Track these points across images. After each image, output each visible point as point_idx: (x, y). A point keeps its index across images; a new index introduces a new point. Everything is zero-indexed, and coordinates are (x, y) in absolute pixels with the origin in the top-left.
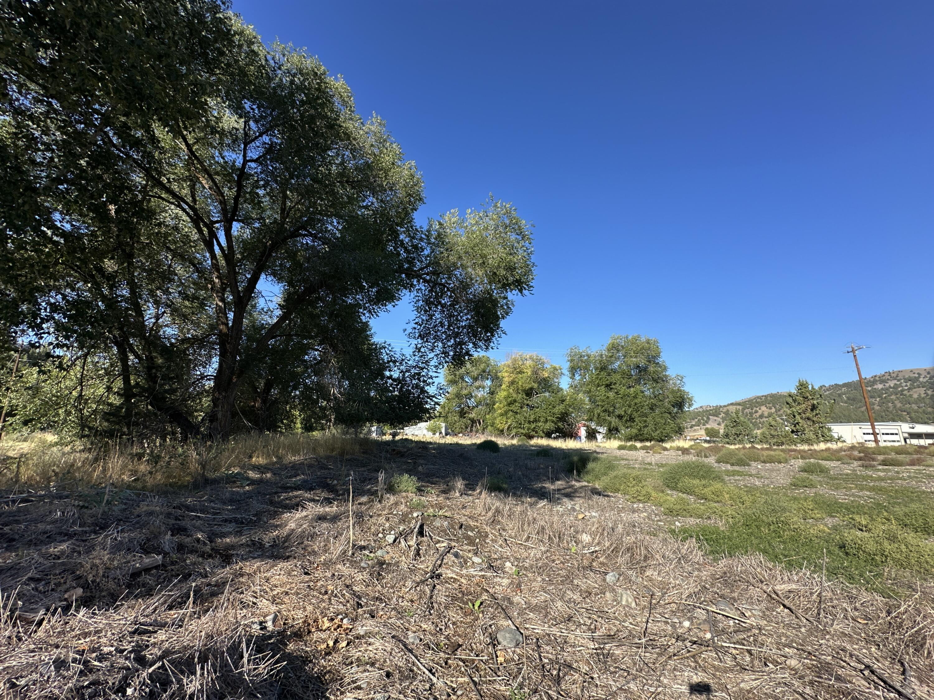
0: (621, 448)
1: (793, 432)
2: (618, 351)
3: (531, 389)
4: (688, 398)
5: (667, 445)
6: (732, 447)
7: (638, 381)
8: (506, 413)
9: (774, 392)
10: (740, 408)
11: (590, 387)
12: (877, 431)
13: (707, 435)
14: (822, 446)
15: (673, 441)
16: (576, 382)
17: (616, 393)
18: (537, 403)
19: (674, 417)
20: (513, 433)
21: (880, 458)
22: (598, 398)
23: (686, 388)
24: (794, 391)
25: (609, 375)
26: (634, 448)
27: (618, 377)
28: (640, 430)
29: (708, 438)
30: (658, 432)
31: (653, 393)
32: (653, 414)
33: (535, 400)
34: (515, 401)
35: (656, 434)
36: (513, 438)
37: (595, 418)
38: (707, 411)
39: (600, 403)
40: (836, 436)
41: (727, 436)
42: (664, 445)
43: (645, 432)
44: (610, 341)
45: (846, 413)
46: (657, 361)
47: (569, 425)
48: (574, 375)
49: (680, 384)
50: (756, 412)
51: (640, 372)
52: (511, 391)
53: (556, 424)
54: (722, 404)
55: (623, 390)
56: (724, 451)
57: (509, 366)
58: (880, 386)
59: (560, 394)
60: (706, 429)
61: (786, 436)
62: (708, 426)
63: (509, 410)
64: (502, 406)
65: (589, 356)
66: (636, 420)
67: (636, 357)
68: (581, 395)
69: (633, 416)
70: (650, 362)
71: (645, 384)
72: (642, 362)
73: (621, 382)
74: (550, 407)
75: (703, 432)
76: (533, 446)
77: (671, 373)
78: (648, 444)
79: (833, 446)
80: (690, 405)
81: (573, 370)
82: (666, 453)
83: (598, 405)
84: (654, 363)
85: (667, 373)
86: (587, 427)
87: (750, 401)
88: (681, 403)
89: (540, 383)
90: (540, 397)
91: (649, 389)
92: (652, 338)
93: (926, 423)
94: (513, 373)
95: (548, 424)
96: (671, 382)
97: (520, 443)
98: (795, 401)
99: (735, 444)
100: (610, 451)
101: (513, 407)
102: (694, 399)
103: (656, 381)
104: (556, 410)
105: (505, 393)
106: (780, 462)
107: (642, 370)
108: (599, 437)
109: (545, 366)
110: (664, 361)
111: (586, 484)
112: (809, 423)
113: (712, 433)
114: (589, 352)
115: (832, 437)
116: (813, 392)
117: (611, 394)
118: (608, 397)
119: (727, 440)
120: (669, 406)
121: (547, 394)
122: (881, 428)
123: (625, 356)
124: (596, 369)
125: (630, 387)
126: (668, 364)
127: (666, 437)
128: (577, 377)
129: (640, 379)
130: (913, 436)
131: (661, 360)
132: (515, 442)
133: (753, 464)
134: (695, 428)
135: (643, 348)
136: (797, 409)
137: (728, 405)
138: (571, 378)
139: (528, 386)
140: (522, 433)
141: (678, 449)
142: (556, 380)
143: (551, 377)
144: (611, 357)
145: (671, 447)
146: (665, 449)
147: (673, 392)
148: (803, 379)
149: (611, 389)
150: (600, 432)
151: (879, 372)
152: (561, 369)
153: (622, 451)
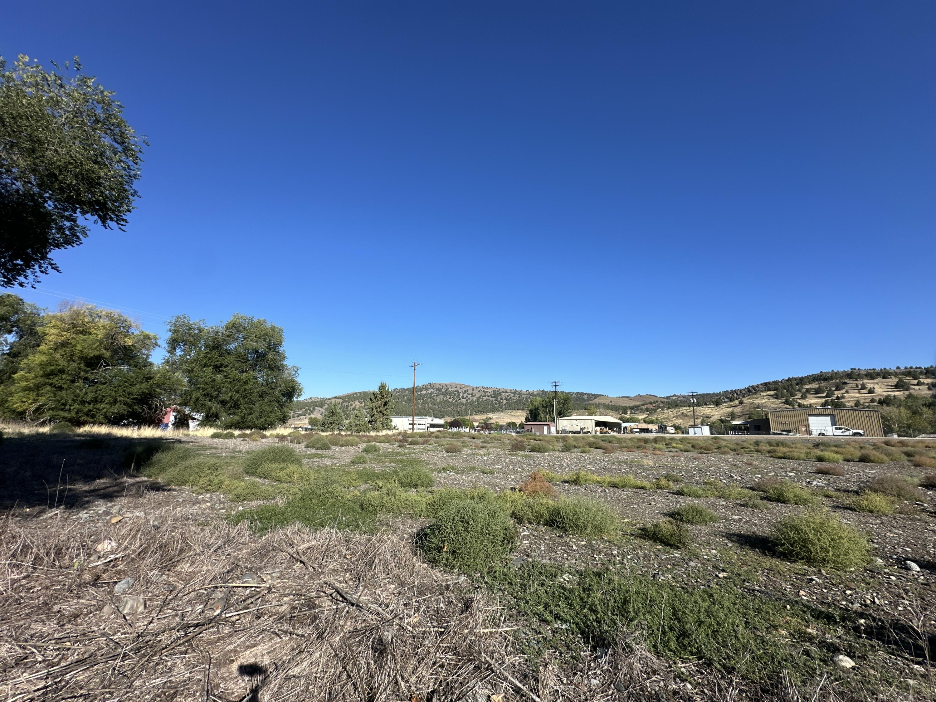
0: (214, 436)
1: (369, 422)
2: (239, 331)
3: (99, 358)
4: (299, 389)
5: (267, 433)
6: (324, 434)
7: (253, 367)
8: (38, 387)
9: (367, 390)
10: (341, 401)
11: (193, 365)
12: (415, 422)
13: (310, 424)
14: (384, 432)
15: (275, 429)
16: (175, 358)
17: (225, 376)
18: (104, 378)
19: (281, 406)
20: (47, 417)
21: (410, 440)
22: (201, 380)
23: (298, 380)
24: (377, 390)
25: (221, 356)
26: (231, 436)
27: (232, 359)
28: (243, 418)
29: (310, 427)
30: (262, 420)
31: (267, 380)
32: (261, 402)
33: (101, 372)
34: (62, 371)
35: (260, 421)
36: (43, 424)
37: (192, 403)
38: (315, 402)
39: (202, 386)
40: (393, 425)
41: (323, 424)
42: (264, 432)
43: (248, 420)
44: (231, 319)
45: (404, 409)
46: (277, 350)
47: (150, 409)
48: (175, 349)
49: (294, 375)
50: (351, 405)
51: (257, 357)
52: (58, 356)
53: (130, 406)
54: (328, 397)
55: (234, 374)
56: (315, 437)
57: (62, 320)
58: (424, 392)
59: (146, 370)
60: (310, 418)
61: (364, 425)
62: (312, 416)
63: (46, 384)
64: (32, 375)
65: (200, 330)
66: (242, 406)
67: (257, 342)
68: (178, 375)
69: (239, 403)
70: (270, 349)
71: (260, 370)
72: (262, 348)
73: (234, 365)
74: (126, 384)
75: (306, 421)
76: (79, 435)
77: (288, 363)
78: (248, 432)
79: (390, 432)
80: (299, 396)
81: (174, 344)
82: (263, 440)
83: (199, 388)
84: (275, 351)
85: (285, 363)
86: (178, 412)
87: (349, 396)
88: (291, 393)
89: (115, 352)
90: (112, 370)
91: (263, 376)
92: (278, 325)
93: (439, 418)
94: (68, 330)
95: (117, 406)
96: (287, 372)
97: (55, 432)
98: (376, 398)
99: (327, 431)
100: (200, 440)
101: (55, 380)
102: (304, 390)
103: (271, 368)
104: (135, 390)
105: (44, 358)
106: (352, 445)
107: (260, 356)
108: (192, 424)
109: (131, 331)
110: (284, 351)
111: (145, 479)
112: (381, 415)
113: (313, 422)
114: (202, 326)
115: (391, 426)
116: (388, 393)
117: (219, 377)
118: (214, 380)
119: (322, 428)
120: (280, 394)
121: (125, 368)
122: (418, 420)
123: (245, 339)
124: (207, 346)
125: (243, 372)
126: (287, 354)
127: (269, 425)
128: (179, 352)
129: (256, 365)
130: (433, 426)
131: (281, 349)
132: (46, 430)
133: (333, 447)
134: (302, 417)
135: (266, 334)
136: (376, 404)
137: (333, 398)
138: (169, 352)
139: (92, 353)
140: (64, 418)
141: (278, 436)
142: (144, 351)
143: (137, 345)
144: (229, 336)
145: (271, 434)
146: (265, 437)
147: (286, 381)
148: (384, 382)
149: (221, 371)
150: (194, 419)
151: (426, 383)
152: (156, 339)
153: (216, 440)
